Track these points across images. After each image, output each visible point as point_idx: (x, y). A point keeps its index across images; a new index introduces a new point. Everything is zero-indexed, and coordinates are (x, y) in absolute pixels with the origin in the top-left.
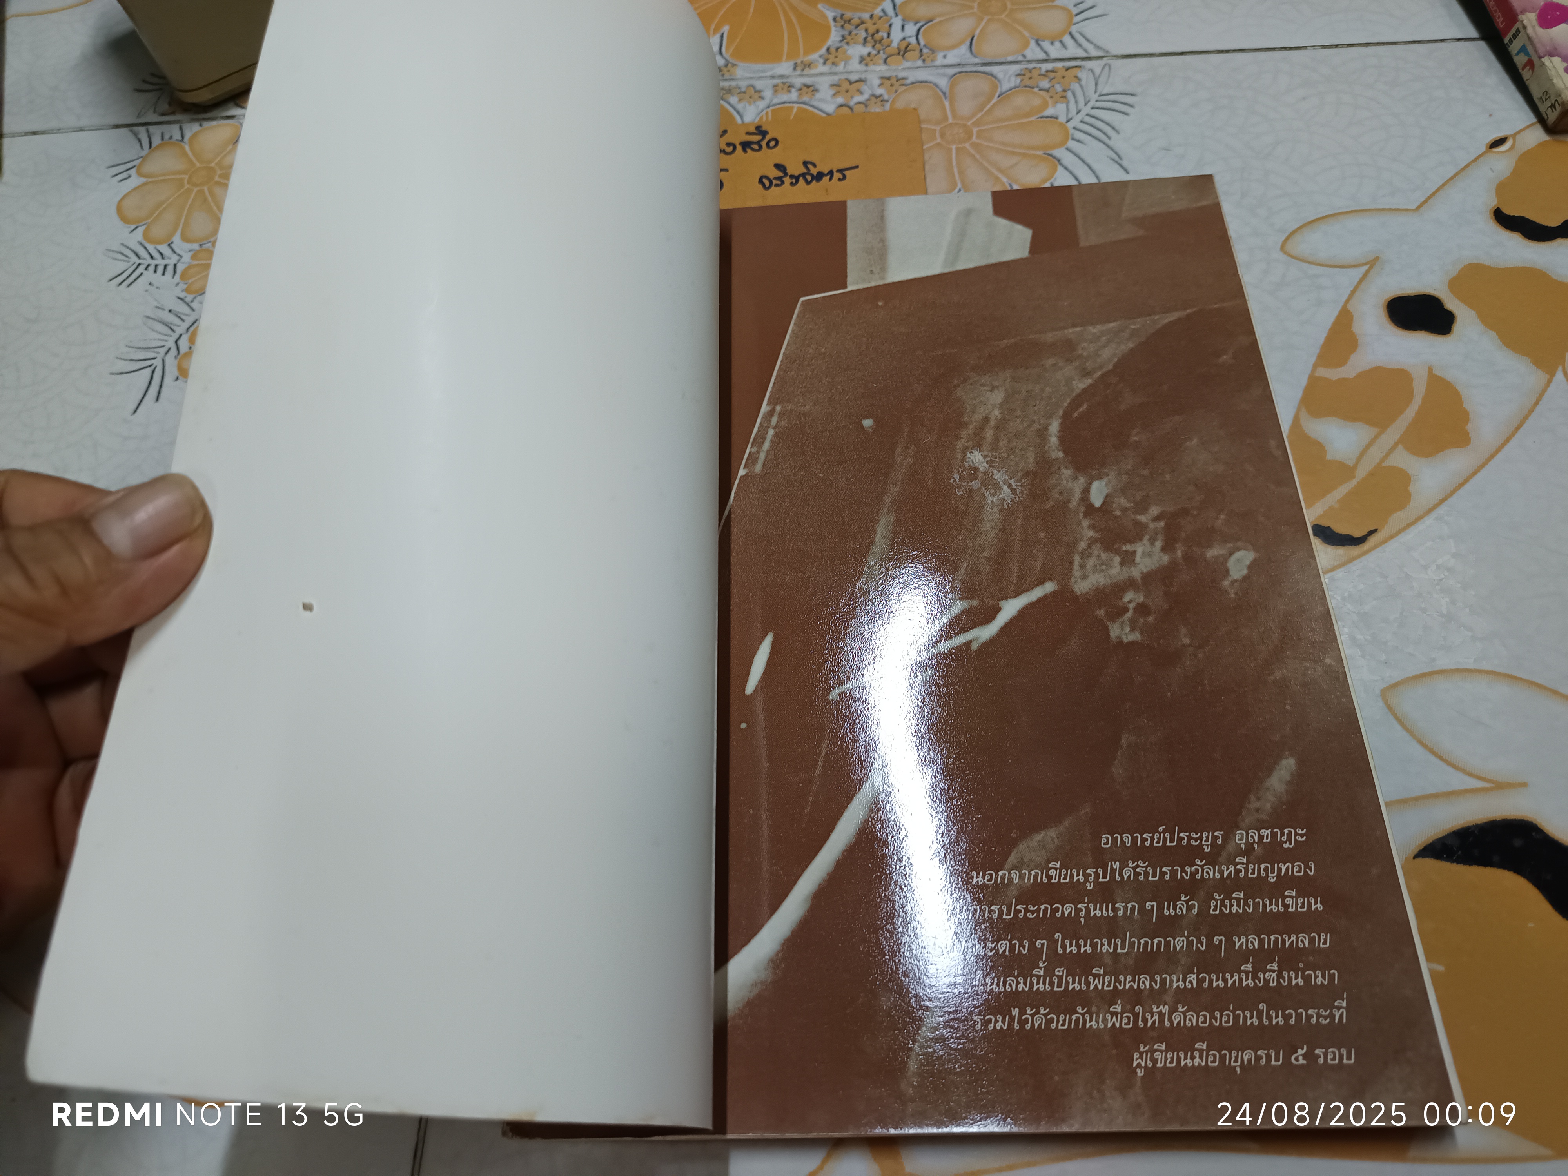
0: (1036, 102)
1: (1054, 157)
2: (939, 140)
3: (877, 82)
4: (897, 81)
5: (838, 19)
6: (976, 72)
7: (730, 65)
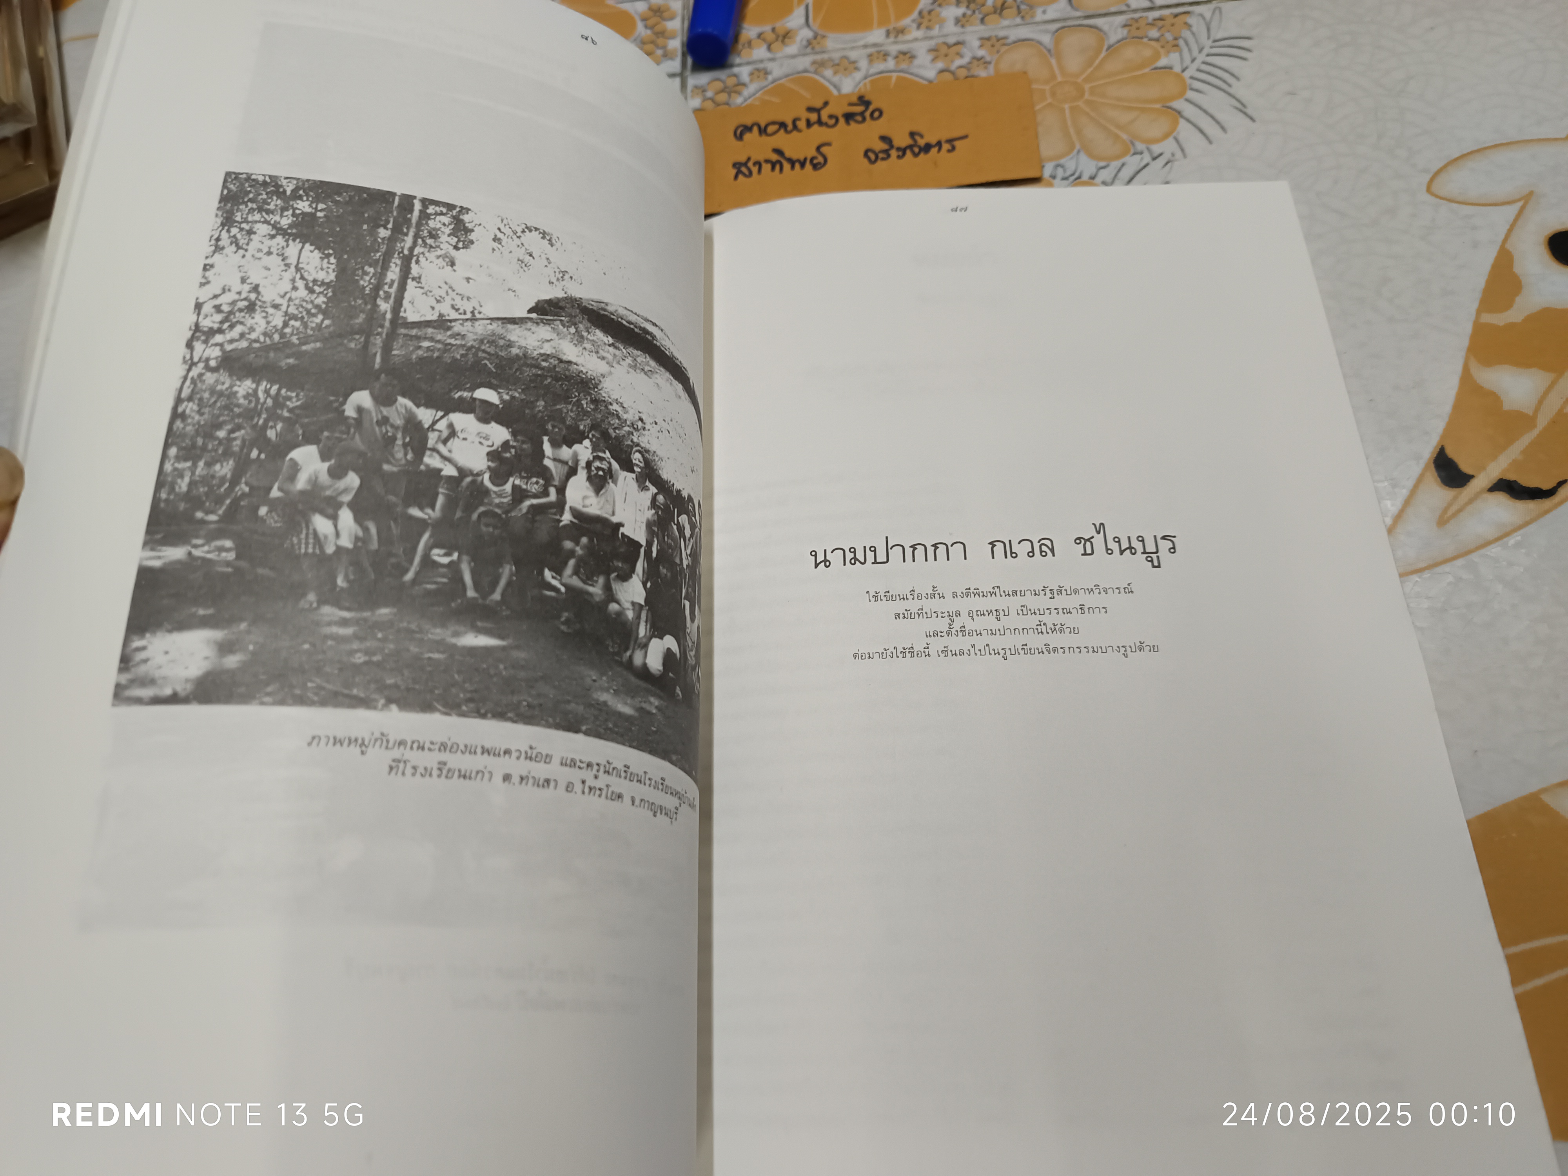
0: (1147, 53)
1: (1174, 110)
2: (1049, 100)
3: (977, 43)
4: (998, 40)
6: (1079, 25)
7: (819, 37)
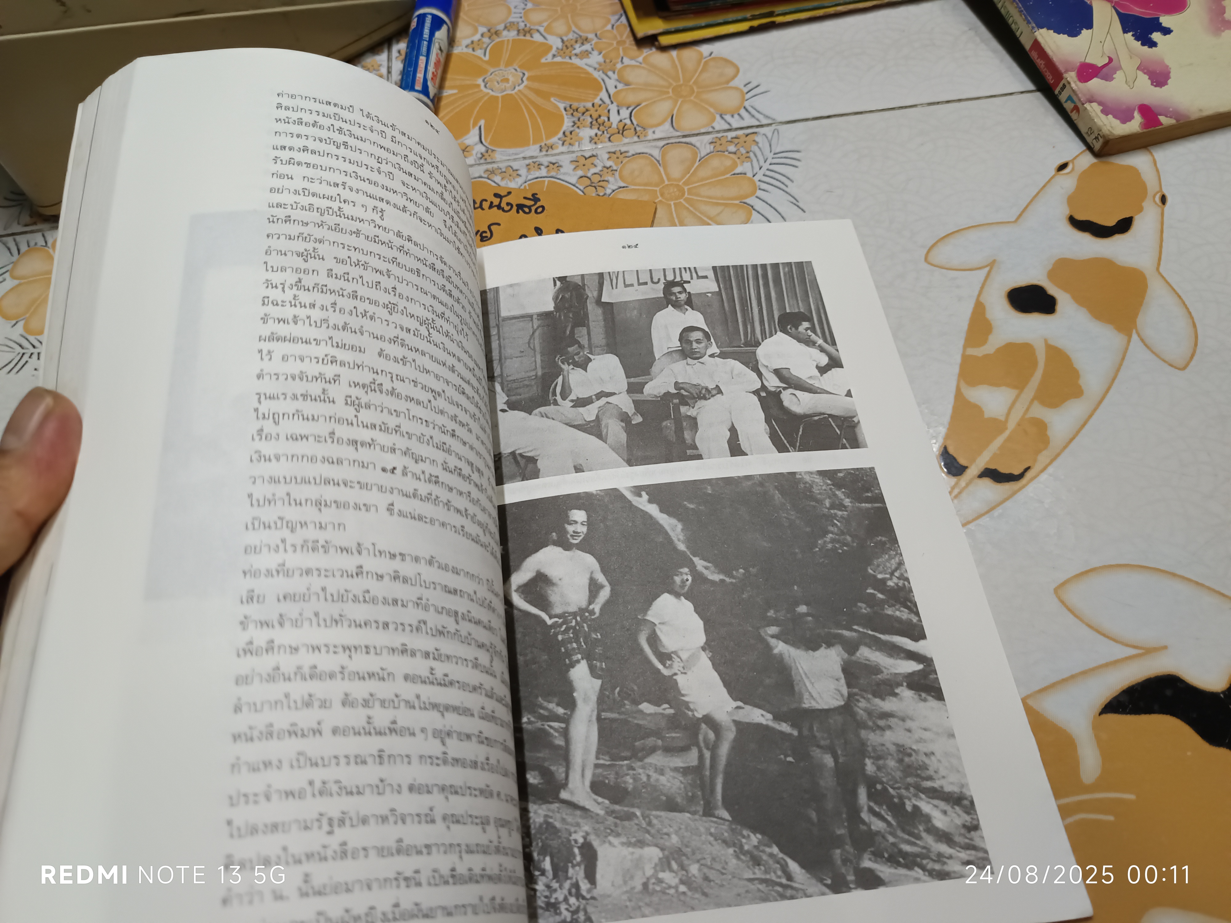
0: (728, 163)
1: (749, 205)
3: (605, 156)
4: (621, 154)
5: (568, 108)
6: (679, 142)
7: (489, 151)
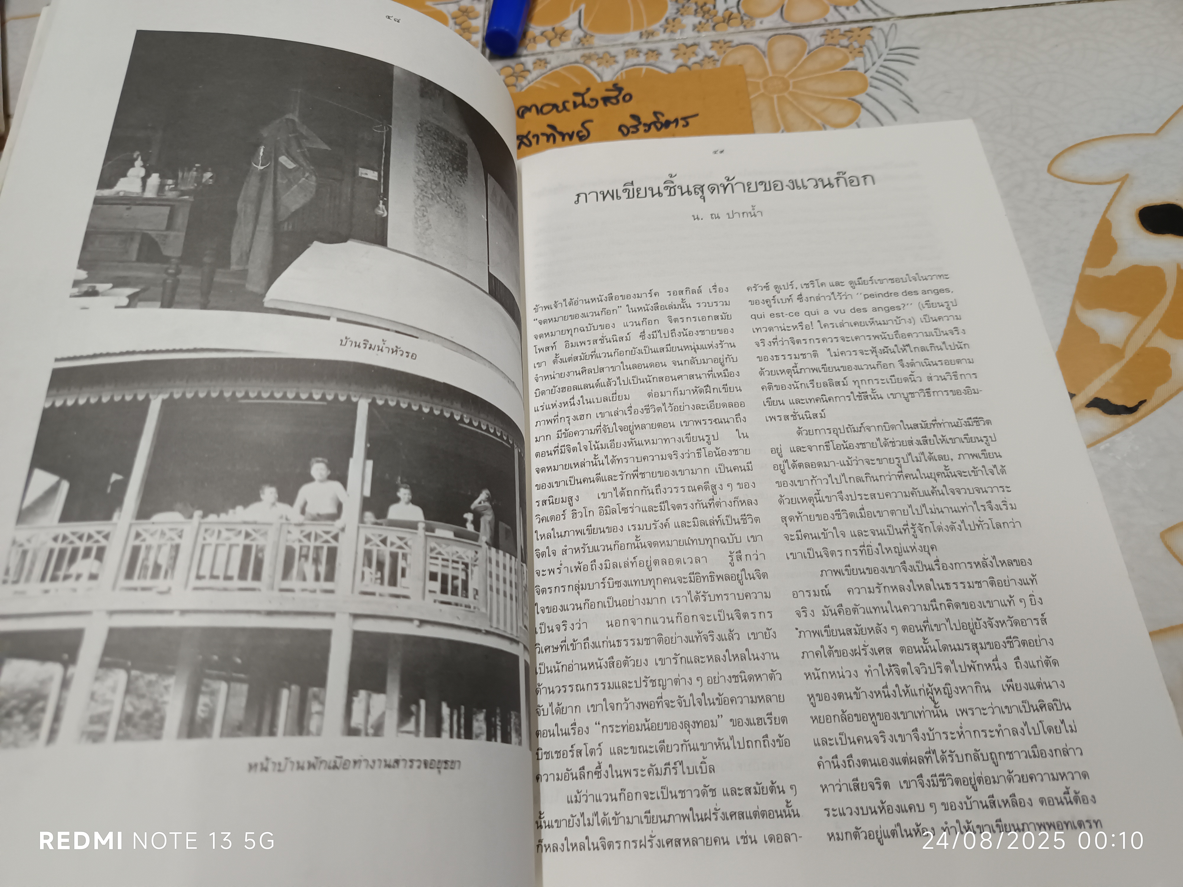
0: (839, 57)
1: (858, 102)
2: (762, 91)
3: (708, 45)
4: (725, 43)
6: (788, 34)
7: (588, 36)
